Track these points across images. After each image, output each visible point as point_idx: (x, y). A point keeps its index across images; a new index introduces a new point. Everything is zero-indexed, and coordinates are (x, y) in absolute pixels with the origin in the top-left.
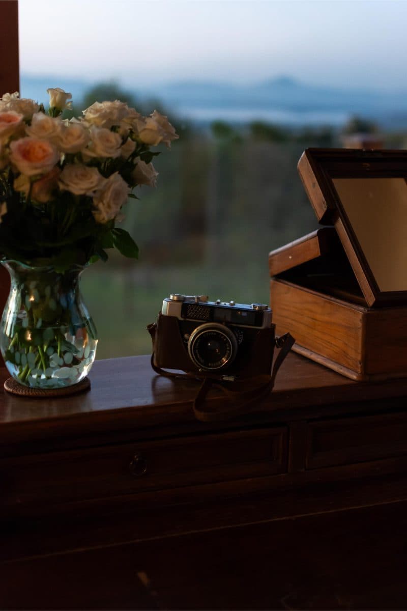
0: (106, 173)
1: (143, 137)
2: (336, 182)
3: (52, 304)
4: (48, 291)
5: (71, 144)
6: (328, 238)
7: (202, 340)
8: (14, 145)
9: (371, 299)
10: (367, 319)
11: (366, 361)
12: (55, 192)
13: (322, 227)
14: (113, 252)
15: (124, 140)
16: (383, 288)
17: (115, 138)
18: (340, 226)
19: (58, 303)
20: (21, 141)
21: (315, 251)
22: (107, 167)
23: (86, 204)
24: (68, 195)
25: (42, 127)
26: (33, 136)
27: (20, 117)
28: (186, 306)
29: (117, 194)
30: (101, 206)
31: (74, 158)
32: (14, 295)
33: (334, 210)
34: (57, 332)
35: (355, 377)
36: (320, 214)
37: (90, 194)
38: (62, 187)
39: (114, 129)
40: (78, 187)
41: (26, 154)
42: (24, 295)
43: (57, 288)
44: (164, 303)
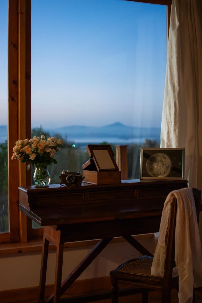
0: (52, 149)
1: (58, 143)
2: (93, 151)
3: (43, 171)
4: (42, 169)
5: (46, 144)
6: (92, 161)
7: (69, 177)
8: (38, 144)
9: (98, 170)
10: (98, 174)
11: (98, 181)
12: (44, 152)
13: (91, 159)
14: (53, 163)
15: (55, 143)
16: (101, 168)
17: (53, 143)
18: (94, 159)
19: (44, 171)
20: (39, 144)
21: (90, 163)
22: (52, 148)
23: (49, 154)
24: (46, 152)
25: (42, 141)
26: (41, 143)
27: (38, 140)
28: (66, 172)
29: (54, 152)
30: (51, 154)
31: (46, 147)
32: (36, 169)
33: (93, 156)
34: (44, 176)
35: (96, 184)
36: (90, 156)
37: (49, 152)
38: (45, 151)
39: (53, 142)
40: (48, 151)
41: (40, 146)
42: (38, 170)
43: (44, 168)
44: (62, 172)
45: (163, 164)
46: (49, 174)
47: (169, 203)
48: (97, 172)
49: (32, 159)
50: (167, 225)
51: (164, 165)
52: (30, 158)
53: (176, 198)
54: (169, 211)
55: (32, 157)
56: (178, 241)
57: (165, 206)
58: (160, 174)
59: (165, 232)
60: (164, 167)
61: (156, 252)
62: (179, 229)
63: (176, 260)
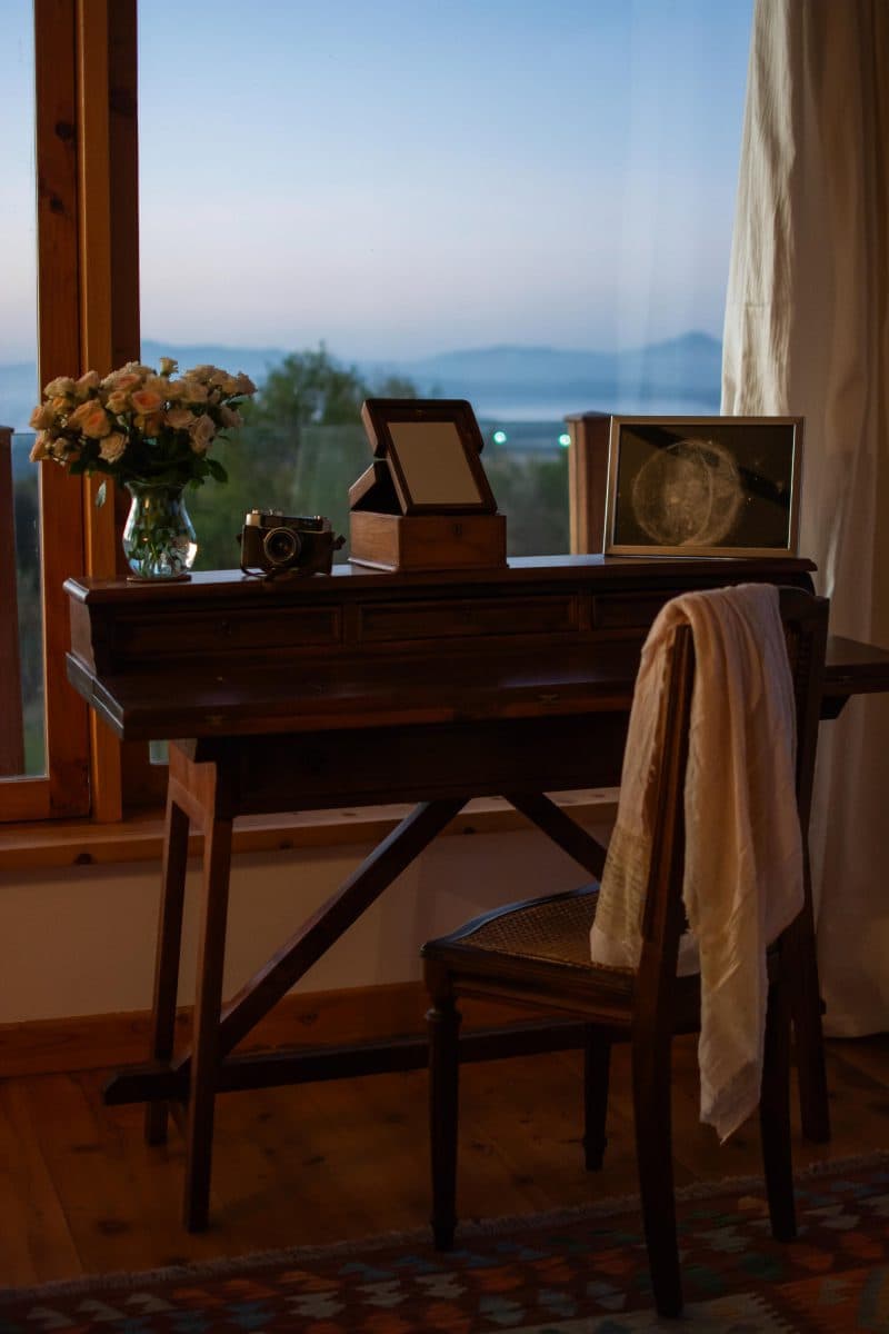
0: (198, 414)
1: (225, 389)
2: (391, 426)
3: (161, 512)
4: (159, 502)
5: (172, 394)
6: (381, 470)
7: (276, 539)
8: (134, 395)
9: (405, 509)
10: (401, 523)
11: (402, 556)
12: (162, 427)
13: (378, 460)
14: (209, 478)
15: (210, 393)
16: (417, 500)
17: (204, 390)
18: (389, 460)
19: (166, 513)
20: (139, 393)
21: (373, 480)
22: (196, 409)
23: (184, 437)
24: (172, 429)
25: (153, 383)
26: (147, 388)
27: (138, 377)
28: (264, 519)
29: (206, 429)
30: (195, 438)
31: (176, 403)
32: (135, 502)
33: (385, 446)
34: (166, 534)
35: (392, 569)
36: (374, 448)
37: (186, 427)
38: (166, 423)
39: (204, 384)
40: (178, 422)
41: (142, 400)
42: (141, 505)
43: (165, 500)
44: (248, 517)
45: (707, 489)
46: (189, 524)
47: (663, 649)
48: (397, 517)
49: (111, 460)
50: (653, 744)
51: (711, 492)
52: (101, 456)
53: (689, 626)
54: (661, 685)
55: (111, 451)
56: (697, 817)
57: (644, 662)
58: (692, 533)
59: (645, 775)
60: (711, 499)
61: (608, 860)
62: (702, 762)
63: (686, 897)
